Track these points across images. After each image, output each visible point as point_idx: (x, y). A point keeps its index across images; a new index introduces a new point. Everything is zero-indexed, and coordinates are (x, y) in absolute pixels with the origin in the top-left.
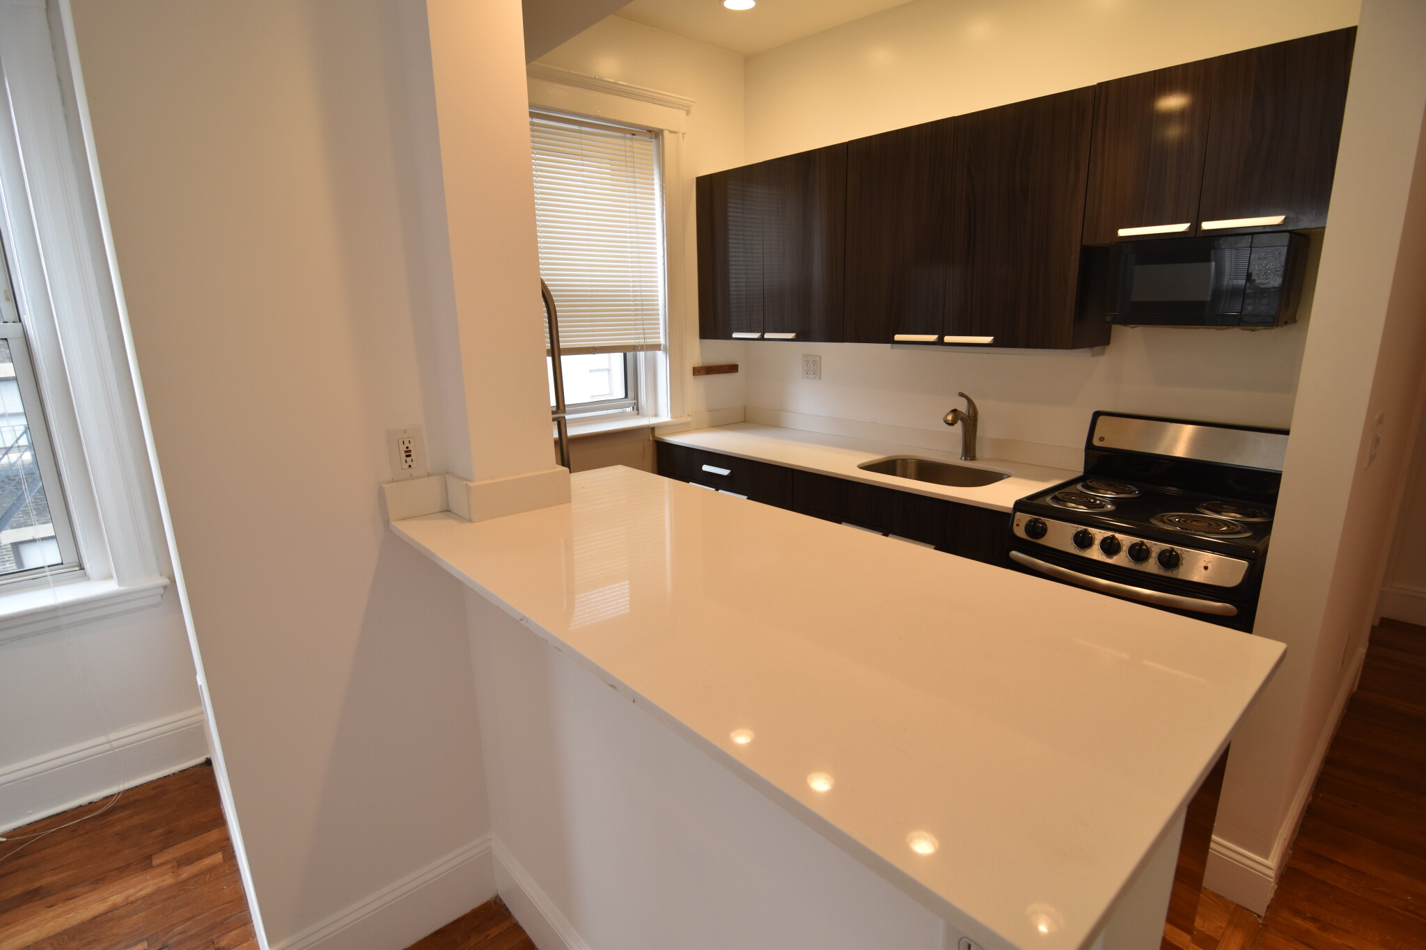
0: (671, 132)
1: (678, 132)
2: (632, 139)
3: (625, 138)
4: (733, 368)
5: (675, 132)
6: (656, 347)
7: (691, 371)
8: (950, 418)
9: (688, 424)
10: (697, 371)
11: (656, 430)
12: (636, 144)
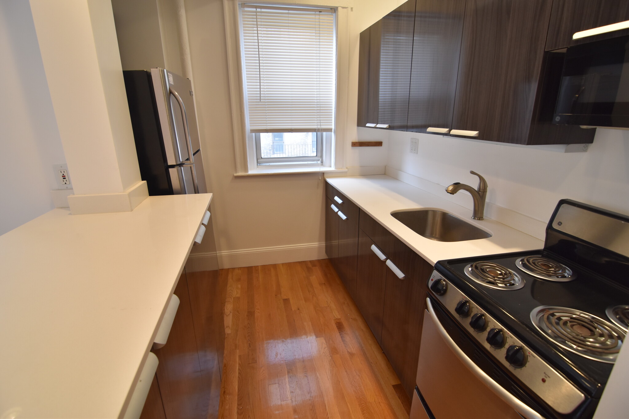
0: (343, 8)
1: (347, 7)
2: (319, 15)
3: (315, 14)
4: (379, 144)
5: (346, 8)
6: (330, 130)
7: (351, 144)
8: (451, 188)
9: (346, 172)
10: (354, 144)
11: (325, 174)
12: (322, 17)
